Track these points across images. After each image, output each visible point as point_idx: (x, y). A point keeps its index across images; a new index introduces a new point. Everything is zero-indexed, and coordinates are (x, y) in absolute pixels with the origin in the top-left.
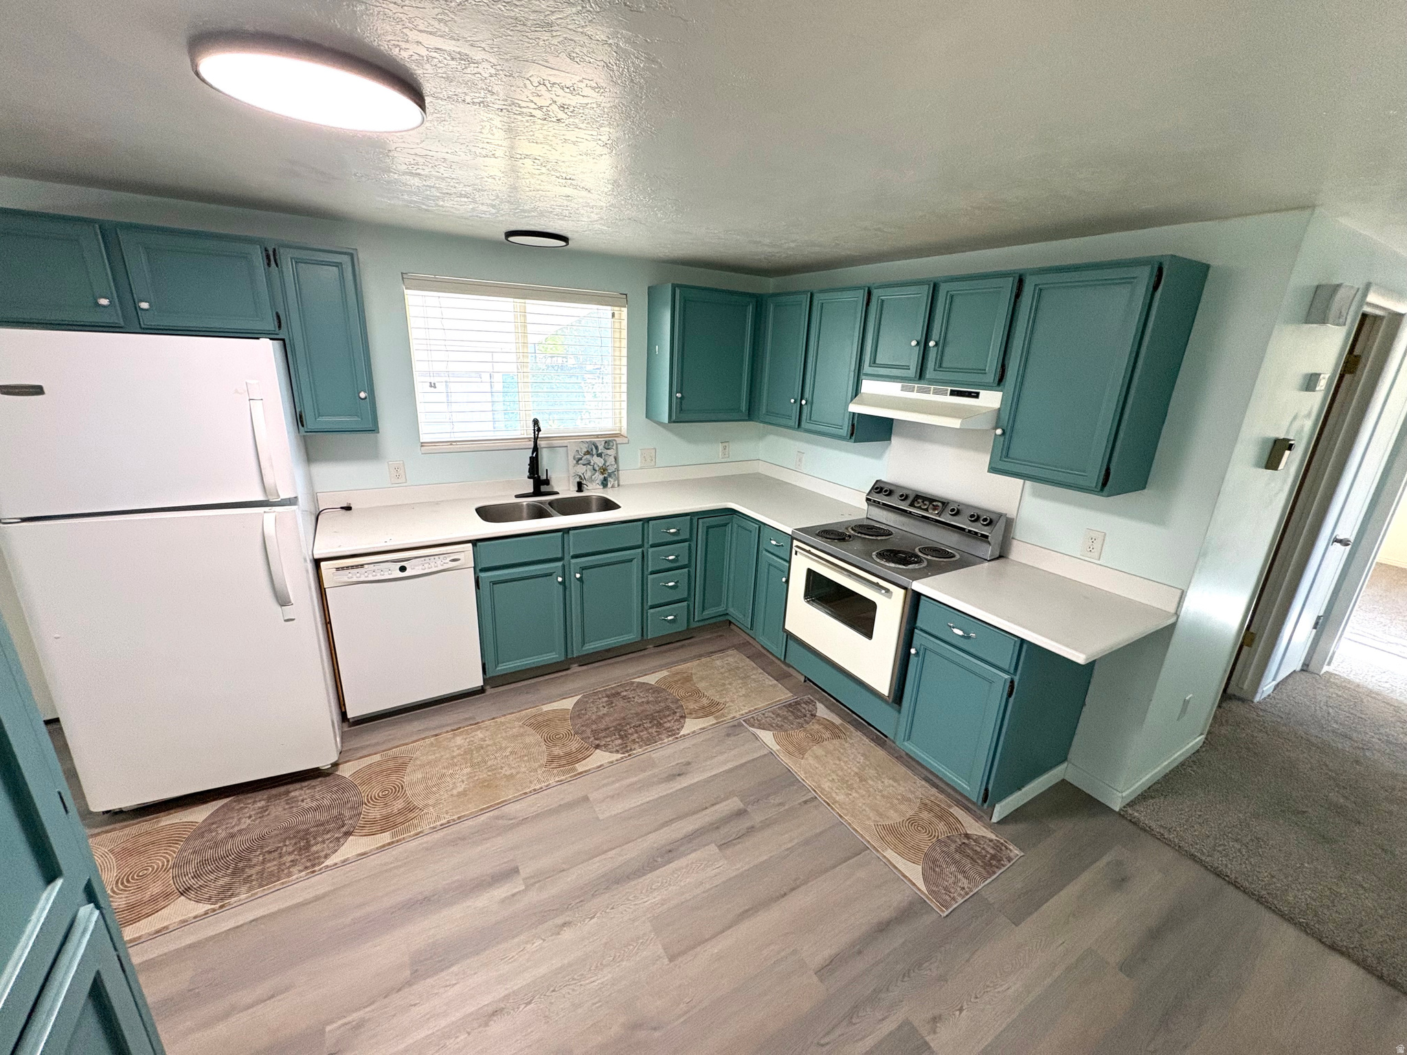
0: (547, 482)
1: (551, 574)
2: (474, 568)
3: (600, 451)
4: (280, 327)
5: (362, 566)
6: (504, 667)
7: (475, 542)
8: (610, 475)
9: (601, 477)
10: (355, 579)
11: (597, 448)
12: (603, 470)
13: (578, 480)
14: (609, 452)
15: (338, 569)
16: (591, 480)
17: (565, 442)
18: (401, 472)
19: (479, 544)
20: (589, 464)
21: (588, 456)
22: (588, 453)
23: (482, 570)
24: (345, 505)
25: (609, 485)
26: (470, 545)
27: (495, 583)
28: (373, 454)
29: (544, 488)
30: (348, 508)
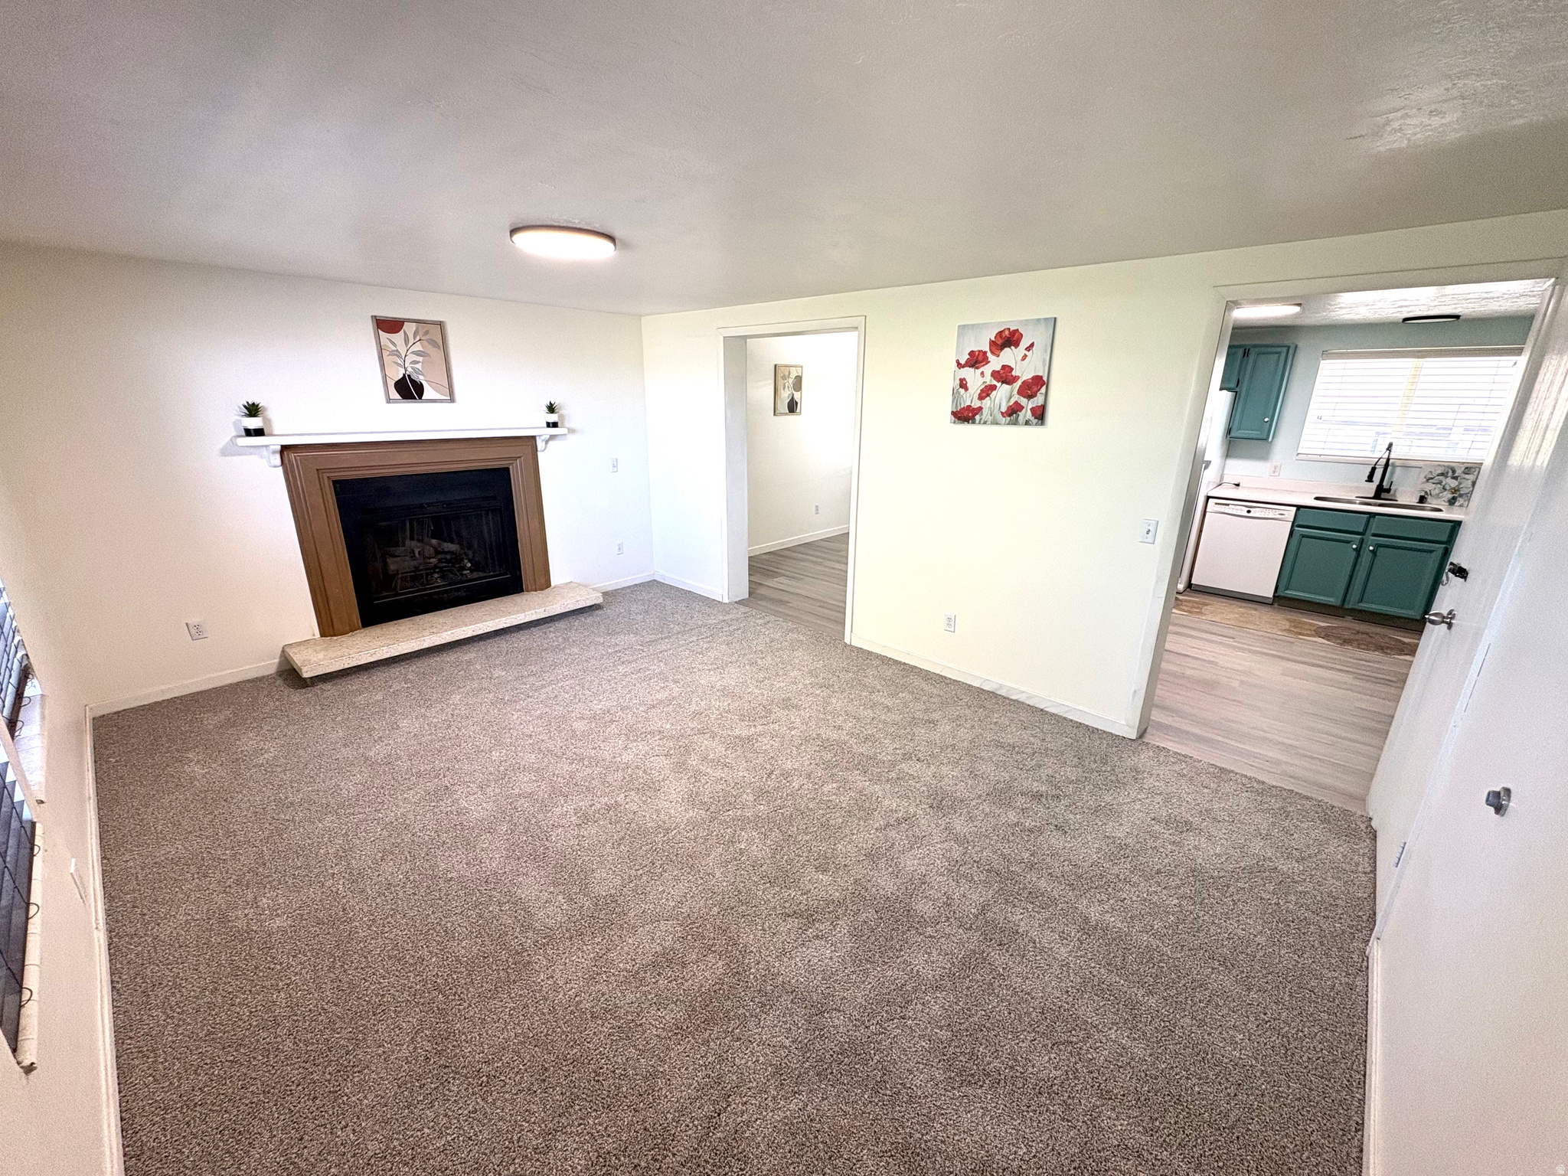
0: (1388, 491)
1: (1348, 542)
2: (1293, 523)
3: (1456, 475)
4: (1237, 386)
5: (1228, 505)
6: (1290, 593)
7: (1299, 507)
8: (1461, 496)
9: (1450, 496)
10: (1222, 511)
11: (1454, 472)
12: (1455, 490)
13: (1423, 494)
14: (1467, 476)
15: (1216, 504)
16: (1437, 496)
17: (1421, 464)
18: (1278, 469)
19: (1301, 509)
20: (1440, 483)
21: (1441, 478)
22: (1442, 474)
23: (1299, 526)
24: (1236, 483)
25: (1457, 504)
26: (1295, 508)
27: (1304, 536)
28: (1264, 456)
29: (1383, 495)
30: (1238, 485)
